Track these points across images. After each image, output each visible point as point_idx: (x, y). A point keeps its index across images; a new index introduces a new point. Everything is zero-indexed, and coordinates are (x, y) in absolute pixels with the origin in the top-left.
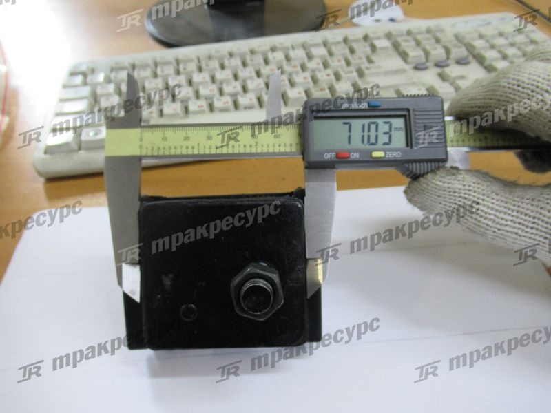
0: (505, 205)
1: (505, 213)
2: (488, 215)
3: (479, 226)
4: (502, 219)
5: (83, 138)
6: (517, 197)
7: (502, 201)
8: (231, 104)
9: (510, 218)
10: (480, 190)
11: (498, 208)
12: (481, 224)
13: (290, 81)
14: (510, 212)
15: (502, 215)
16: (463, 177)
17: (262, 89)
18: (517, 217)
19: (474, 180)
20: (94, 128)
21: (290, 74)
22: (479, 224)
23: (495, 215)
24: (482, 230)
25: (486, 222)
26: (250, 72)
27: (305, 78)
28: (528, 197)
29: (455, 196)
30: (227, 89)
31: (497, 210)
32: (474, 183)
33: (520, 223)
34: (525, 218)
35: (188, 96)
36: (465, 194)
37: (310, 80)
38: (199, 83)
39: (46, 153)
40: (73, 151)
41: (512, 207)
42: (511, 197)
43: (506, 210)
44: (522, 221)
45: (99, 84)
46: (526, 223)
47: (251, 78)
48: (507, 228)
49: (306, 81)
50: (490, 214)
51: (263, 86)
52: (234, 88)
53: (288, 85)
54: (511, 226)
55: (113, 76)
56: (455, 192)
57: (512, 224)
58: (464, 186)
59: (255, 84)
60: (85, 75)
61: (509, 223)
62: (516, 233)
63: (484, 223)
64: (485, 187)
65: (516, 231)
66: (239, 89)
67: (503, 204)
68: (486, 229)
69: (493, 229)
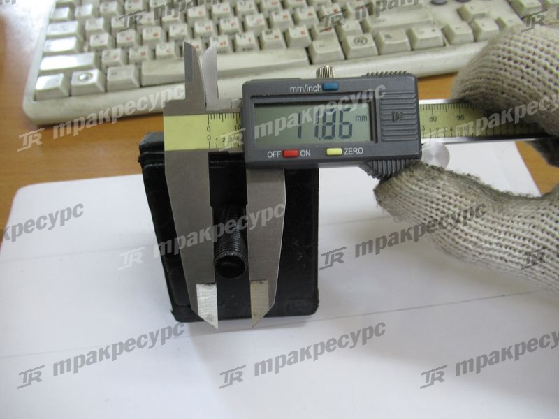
0: (491, 225)
1: (490, 235)
2: (469, 237)
3: (456, 248)
4: (486, 242)
5: (74, 83)
6: (508, 216)
7: (488, 221)
8: (228, 45)
9: (495, 240)
10: (462, 205)
11: (482, 228)
12: (458, 246)
13: (293, 16)
14: (497, 234)
15: (486, 237)
16: (444, 185)
17: (261, 28)
18: (504, 240)
19: (457, 192)
20: (86, 72)
21: (294, 9)
22: (456, 245)
23: (478, 238)
24: (460, 252)
25: (465, 244)
26: (250, 6)
27: (310, 14)
28: (520, 214)
29: (432, 208)
30: (225, 26)
31: (480, 232)
32: (456, 195)
33: (506, 247)
34: (514, 239)
35: (183, 34)
36: (444, 207)
37: (315, 16)
38: (195, 19)
39: (35, 99)
40: (64, 97)
41: (499, 228)
42: (500, 215)
43: (492, 232)
44: (510, 244)
45: (87, 18)
46: (514, 245)
47: (251, 13)
48: (491, 252)
49: (310, 17)
50: (471, 236)
51: (264, 23)
52: (232, 25)
53: (292, 23)
54: (495, 250)
55: (102, 7)
56: (432, 202)
57: (498, 248)
58: (444, 196)
59: (254, 20)
60: (72, 7)
61: (494, 246)
62: (501, 258)
63: (462, 246)
64: (469, 202)
65: (502, 255)
66: (238, 26)
67: (489, 224)
68: (465, 252)
69: (473, 253)
